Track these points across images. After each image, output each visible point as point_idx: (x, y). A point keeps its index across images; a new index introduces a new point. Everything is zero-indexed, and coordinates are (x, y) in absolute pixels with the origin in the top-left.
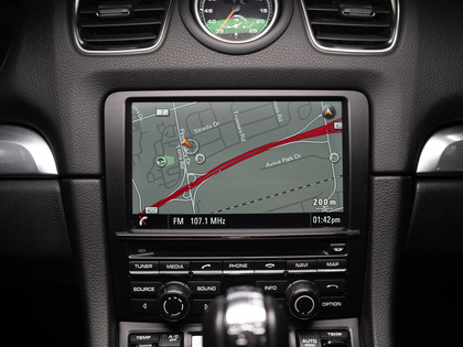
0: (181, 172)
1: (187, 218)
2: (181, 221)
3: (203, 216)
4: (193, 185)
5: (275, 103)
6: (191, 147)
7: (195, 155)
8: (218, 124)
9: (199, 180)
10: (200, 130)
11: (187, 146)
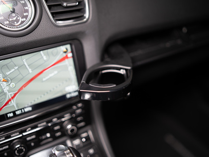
0: (5, 94)
1: (14, 112)
2: (11, 115)
3: (21, 109)
4: (13, 98)
5: (41, 52)
6: (7, 81)
7: (10, 84)
8: (17, 67)
9: (15, 95)
10: (9, 73)
11: (5, 82)
